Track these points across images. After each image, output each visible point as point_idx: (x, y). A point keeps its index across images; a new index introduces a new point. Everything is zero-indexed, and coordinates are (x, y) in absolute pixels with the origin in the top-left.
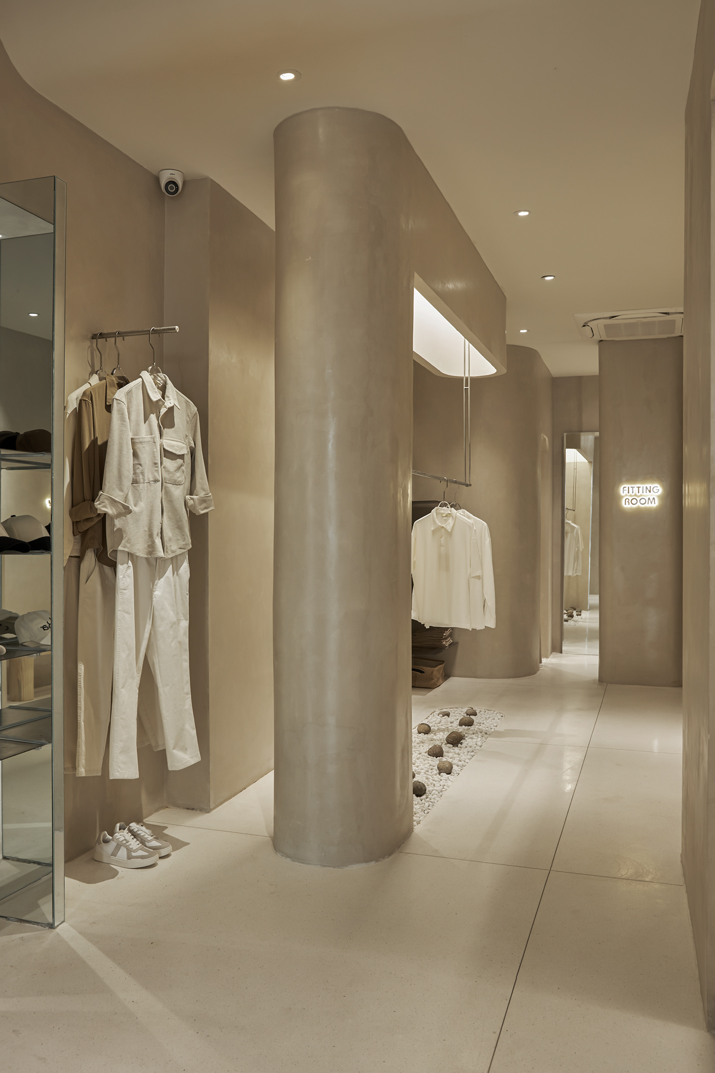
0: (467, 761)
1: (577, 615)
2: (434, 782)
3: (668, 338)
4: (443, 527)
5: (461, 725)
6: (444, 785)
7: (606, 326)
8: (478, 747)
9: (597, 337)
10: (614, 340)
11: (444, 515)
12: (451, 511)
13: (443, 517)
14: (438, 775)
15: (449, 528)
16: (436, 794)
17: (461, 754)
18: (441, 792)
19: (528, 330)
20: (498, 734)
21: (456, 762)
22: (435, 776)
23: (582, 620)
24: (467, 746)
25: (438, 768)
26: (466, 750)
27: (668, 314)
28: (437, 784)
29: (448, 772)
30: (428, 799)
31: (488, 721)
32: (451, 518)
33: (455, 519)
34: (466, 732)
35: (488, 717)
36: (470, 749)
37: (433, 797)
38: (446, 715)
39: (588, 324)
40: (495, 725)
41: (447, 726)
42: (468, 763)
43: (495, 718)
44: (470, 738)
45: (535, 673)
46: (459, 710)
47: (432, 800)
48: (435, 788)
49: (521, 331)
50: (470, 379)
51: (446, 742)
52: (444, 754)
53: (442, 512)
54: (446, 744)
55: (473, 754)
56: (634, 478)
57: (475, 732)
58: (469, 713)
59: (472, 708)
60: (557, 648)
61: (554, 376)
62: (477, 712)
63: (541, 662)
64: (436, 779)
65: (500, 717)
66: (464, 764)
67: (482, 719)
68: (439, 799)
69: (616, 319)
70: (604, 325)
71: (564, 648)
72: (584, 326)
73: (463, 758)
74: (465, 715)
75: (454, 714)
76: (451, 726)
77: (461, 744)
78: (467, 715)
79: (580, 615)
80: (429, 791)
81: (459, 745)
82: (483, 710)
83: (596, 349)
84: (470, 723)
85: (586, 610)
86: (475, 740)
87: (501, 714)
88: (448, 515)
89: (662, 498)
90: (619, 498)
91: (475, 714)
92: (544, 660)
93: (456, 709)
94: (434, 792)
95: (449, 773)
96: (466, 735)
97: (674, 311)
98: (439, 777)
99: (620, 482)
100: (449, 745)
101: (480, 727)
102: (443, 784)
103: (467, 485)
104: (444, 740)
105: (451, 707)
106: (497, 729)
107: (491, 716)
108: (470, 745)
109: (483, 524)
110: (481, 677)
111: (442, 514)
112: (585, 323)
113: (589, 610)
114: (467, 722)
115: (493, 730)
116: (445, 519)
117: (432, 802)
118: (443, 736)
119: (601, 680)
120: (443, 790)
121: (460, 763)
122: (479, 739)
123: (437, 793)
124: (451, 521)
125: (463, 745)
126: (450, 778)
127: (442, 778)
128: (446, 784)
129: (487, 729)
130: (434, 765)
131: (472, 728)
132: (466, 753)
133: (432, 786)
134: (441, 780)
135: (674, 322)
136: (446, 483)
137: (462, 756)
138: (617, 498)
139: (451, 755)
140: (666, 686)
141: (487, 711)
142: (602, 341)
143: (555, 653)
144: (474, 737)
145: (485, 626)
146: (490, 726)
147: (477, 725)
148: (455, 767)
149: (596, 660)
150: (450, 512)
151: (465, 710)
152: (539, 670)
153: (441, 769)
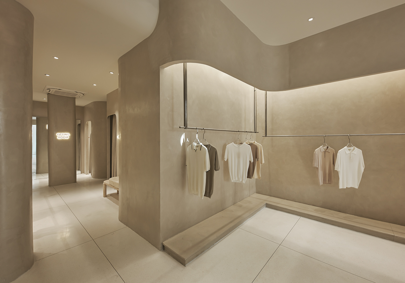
3: (72, 97)
10: (54, 94)
56: (61, 131)
69: (61, 90)
70: (55, 91)
72: (48, 89)
89: (71, 137)
90: (56, 136)
97: (79, 92)
99: (57, 132)
142: (49, 94)
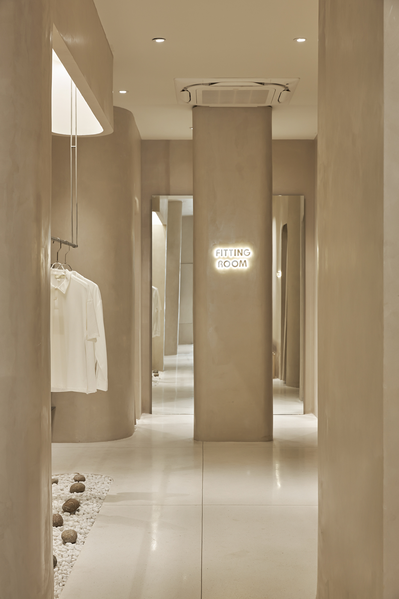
0: (88, 528)
1: (155, 376)
2: (62, 553)
3: (258, 107)
4: (56, 289)
5: (72, 491)
6: (73, 555)
7: (204, 93)
8: (95, 513)
9: (193, 103)
10: (208, 107)
11: (57, 277)
12: (65, 272)
13: (57, 278)
14: (63, 545)
15: (63, 290)
16: (67, 565)
17: (81, 522)
18: (71, 562)
19: (127, 91)
20: (112, 499)
21: (78, 530)
22: (60, 546)
23: (160, 381)
24: (85, 513)
25: (62, 538)
26: (84, 517)
27: (264, 84)
28: (65, 555)
29: (73, 541)
30: (60, 571)
31: (98, 486)
32: (65, 280)
33: (70, 280)
34: (80, 498)
35: (97, 481)
36: (89, 516)
37: (64, 568)
38: (54, 482)
39: (188, 90)
40: (107, 489)
41: (59, 494)
42: (90, 530)
43: (105, 482)
44: (86, 504)
45: (131, 435)
46: (66, 477)
47: (65, 572)
48: (64, 559)
49: (121, 92)
50: (77, 138)
51: (62, 510)
52: (64, 522)
53: (55, 273)
54: (63, 512)
55: (92, 520)
56: (226, 241)
57: (89, 498)
58: (78, 479)
59: (78, 474)
60: (148, 410)
61: (142, 139)
62: (86, 477)
63: (135, 424)
64: (63, 549)
65: (109, 481)
66: (87, 531)
67: (92, 484)
68: (71, 570)
69: (215, 86)
70: (203, 91)
71: (153, 409)
72: (183, 90)
73: (84, 525)
74: (74, 481)
75: (62, 481)
76: (63, 494)
77: (78, 511)
78: (76, 481)
79: (158, 375)
80: (59, 562)
81: (77, 512)
82: (90, 475)
83: (189, 114)
84: (81, 489)
85: (162, 371)
86: (91, 506)
87: (110, 478)
88: (62, 277)
89: (253, 261)
90: (213, 260)
91: (84, 480)
92: (138, 421)
93: (63, 476)
94: (64, 563)
95: (74, 543)
96: (81, 502)
97: (269, 82)
98: (65, 547)
99: (215, 245)
100: (66, 513)
101: (92, 493)
102: (71, 554)
103: (74, 246)
104: (59, 509)
105: (56, 474)
106: (109, 493)
107: (100, 480)
108: (87, 511)
109: (94, 286)
110: (79, 442)
111: (56, 275)
112: (185, 88)
113: (165, 370)
114: (78, 488)
115: (105, 495)
116: (58, 281)
117: (65, 574)
118: (58, 505)
119: (196, 438)
120: (73, 560)
121: (82, 531)
122: (95, 505)
123: (66, 563)
124: (65, 283)
125: (81, 512)
126: (76, 547)
127: (68, 548)
128: (74, 554)
129: (99, 494)
130: (57, 535)
131: (84, 494)
132: (85, 520)
133: (60, 557)
134: (68, 550)
135: (267, 92)
136: (60, 243)
137: (82, 524)
138: (209, 261)
139: (71, 523)
140: (257, 442)
141: (94, 476)
142: (196, 106)
143: (144, 414)
144: (90, 503)
145: (97, 390)
146: (102, 491)
147: (88, 491)
148: (79, 536)
149: (190, 419)
150: (64, 274)
151: (72, 476)
152: (134, 431)
153: (66, 539)
